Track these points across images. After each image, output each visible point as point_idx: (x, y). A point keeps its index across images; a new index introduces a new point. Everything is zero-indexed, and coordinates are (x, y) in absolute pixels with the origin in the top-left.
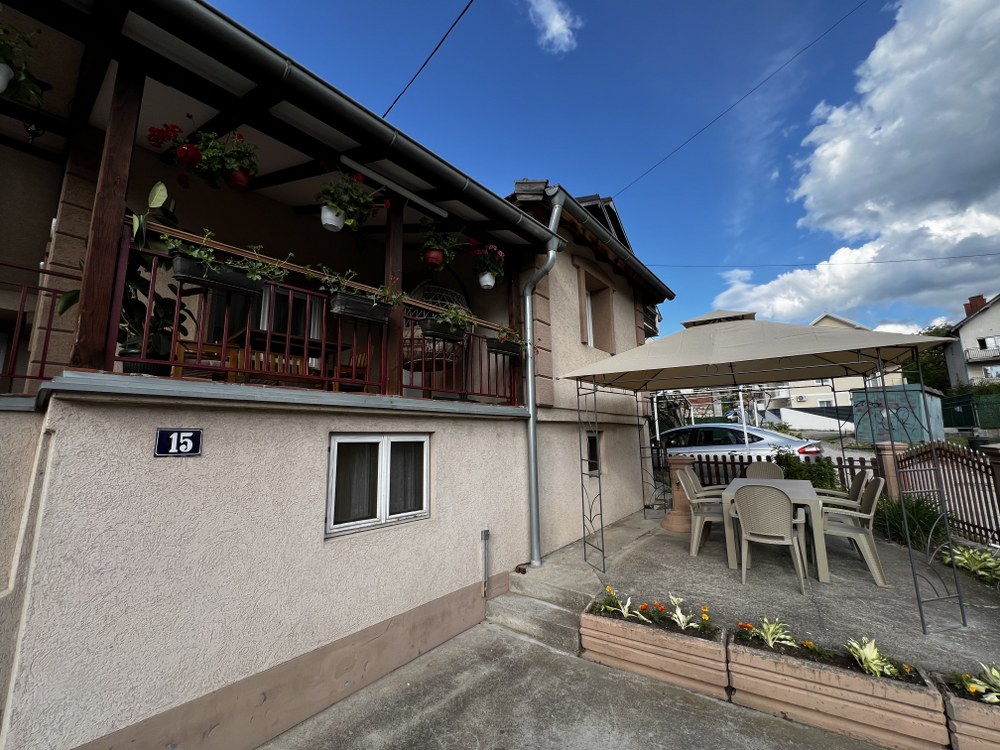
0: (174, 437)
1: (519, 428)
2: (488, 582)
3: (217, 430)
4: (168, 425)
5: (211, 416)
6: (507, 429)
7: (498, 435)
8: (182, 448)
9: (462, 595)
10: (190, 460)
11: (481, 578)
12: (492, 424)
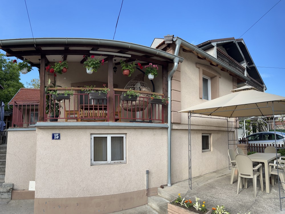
0: (55, 135)
1: (164, 131)
2: (148, 190)
3: (63, 133)
4: (54, 132)
5: (62, 130)
6: (159, 132)
7: (154, 135)
8: (57, 137)
9: (138, 193)
10: (58, 140)
11: (145, 188)
12: (151, 130)
